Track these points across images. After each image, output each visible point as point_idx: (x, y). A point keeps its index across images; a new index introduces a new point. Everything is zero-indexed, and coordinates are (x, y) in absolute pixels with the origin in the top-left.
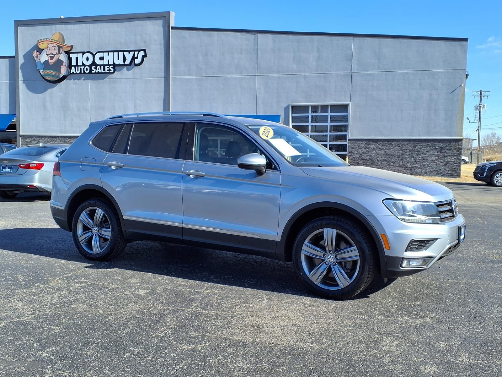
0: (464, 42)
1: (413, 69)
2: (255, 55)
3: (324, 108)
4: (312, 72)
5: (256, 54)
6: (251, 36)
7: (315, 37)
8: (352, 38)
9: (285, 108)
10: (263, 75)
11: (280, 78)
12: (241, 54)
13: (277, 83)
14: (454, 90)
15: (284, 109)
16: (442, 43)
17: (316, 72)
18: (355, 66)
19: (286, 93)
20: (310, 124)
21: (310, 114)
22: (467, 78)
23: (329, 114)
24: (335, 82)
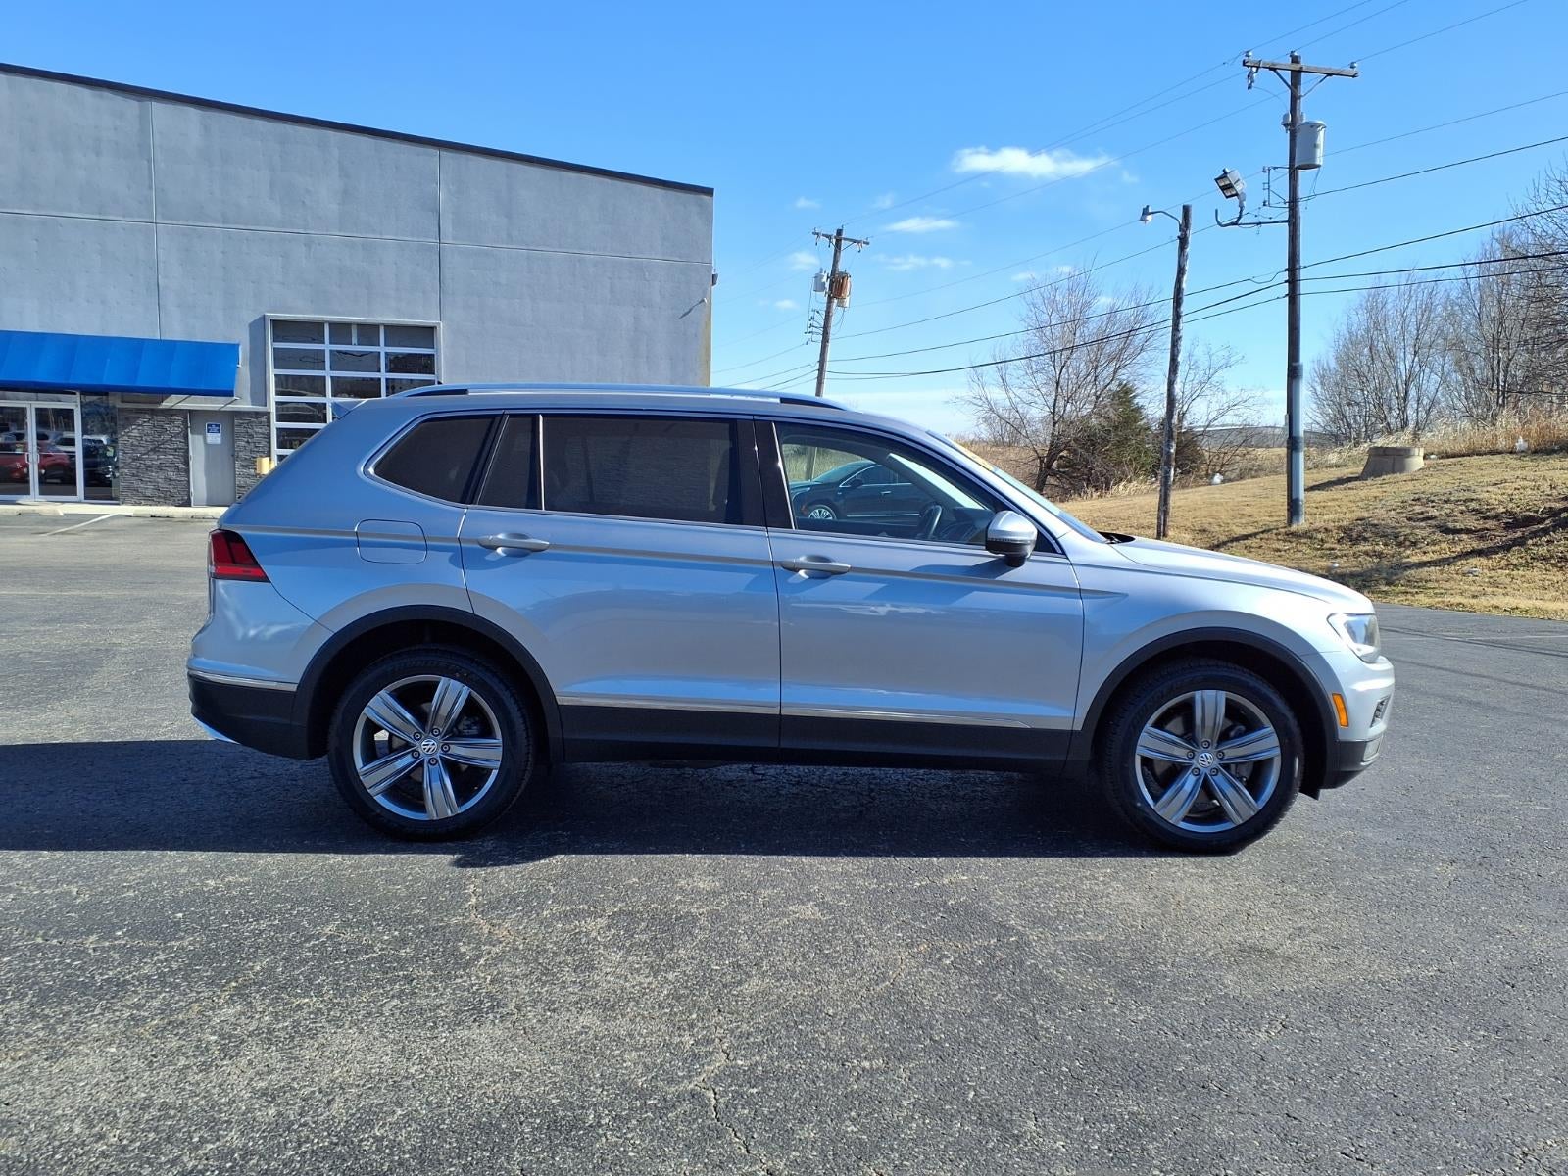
0: (705, 198)
1: (594, 250)
2: (146, 162)
3: (368, 332)
4: (327, 231)
5: (149, 161)
6: (131, 106)
7: (331, 134)
8: (435, 151)
9: (252, 326)
10: (175, 223)
11: (230, 238)
12: (98, 154)
13: (223, 252)
14: (686, 310)
15: (247, 325)
16: (659, 193)
17: (340, 231)
18: (447, 227)
19: (253, 282)
20: (328, 374)
21: (327, 347)
22: (714, 283)
23: (383, 349)
24: (396, 263)
